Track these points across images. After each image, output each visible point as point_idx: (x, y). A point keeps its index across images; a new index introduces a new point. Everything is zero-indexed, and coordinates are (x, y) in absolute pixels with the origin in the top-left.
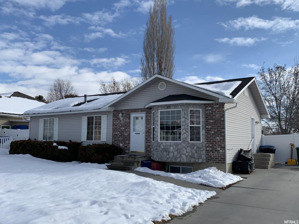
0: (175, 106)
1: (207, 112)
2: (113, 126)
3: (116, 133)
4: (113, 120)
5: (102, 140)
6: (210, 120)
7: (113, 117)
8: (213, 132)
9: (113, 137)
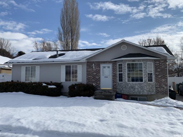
0: (139, 60)
1: (156, 64)
2: (87, 72)
3: (90, 77)
4: (87, 68)
5: (78, 81)
6: (158, 69)
7: (87, 66)
8: (160, 77)
9: (87, 80)
